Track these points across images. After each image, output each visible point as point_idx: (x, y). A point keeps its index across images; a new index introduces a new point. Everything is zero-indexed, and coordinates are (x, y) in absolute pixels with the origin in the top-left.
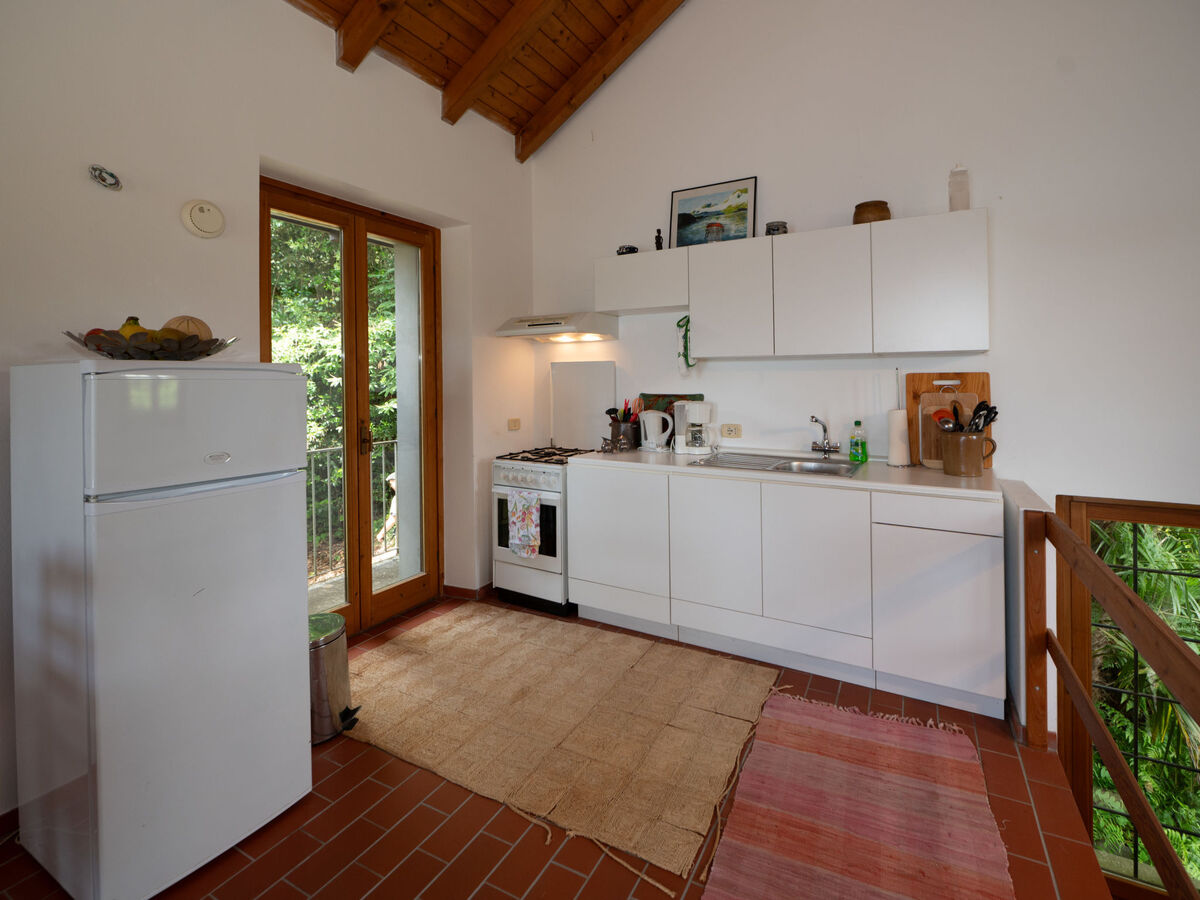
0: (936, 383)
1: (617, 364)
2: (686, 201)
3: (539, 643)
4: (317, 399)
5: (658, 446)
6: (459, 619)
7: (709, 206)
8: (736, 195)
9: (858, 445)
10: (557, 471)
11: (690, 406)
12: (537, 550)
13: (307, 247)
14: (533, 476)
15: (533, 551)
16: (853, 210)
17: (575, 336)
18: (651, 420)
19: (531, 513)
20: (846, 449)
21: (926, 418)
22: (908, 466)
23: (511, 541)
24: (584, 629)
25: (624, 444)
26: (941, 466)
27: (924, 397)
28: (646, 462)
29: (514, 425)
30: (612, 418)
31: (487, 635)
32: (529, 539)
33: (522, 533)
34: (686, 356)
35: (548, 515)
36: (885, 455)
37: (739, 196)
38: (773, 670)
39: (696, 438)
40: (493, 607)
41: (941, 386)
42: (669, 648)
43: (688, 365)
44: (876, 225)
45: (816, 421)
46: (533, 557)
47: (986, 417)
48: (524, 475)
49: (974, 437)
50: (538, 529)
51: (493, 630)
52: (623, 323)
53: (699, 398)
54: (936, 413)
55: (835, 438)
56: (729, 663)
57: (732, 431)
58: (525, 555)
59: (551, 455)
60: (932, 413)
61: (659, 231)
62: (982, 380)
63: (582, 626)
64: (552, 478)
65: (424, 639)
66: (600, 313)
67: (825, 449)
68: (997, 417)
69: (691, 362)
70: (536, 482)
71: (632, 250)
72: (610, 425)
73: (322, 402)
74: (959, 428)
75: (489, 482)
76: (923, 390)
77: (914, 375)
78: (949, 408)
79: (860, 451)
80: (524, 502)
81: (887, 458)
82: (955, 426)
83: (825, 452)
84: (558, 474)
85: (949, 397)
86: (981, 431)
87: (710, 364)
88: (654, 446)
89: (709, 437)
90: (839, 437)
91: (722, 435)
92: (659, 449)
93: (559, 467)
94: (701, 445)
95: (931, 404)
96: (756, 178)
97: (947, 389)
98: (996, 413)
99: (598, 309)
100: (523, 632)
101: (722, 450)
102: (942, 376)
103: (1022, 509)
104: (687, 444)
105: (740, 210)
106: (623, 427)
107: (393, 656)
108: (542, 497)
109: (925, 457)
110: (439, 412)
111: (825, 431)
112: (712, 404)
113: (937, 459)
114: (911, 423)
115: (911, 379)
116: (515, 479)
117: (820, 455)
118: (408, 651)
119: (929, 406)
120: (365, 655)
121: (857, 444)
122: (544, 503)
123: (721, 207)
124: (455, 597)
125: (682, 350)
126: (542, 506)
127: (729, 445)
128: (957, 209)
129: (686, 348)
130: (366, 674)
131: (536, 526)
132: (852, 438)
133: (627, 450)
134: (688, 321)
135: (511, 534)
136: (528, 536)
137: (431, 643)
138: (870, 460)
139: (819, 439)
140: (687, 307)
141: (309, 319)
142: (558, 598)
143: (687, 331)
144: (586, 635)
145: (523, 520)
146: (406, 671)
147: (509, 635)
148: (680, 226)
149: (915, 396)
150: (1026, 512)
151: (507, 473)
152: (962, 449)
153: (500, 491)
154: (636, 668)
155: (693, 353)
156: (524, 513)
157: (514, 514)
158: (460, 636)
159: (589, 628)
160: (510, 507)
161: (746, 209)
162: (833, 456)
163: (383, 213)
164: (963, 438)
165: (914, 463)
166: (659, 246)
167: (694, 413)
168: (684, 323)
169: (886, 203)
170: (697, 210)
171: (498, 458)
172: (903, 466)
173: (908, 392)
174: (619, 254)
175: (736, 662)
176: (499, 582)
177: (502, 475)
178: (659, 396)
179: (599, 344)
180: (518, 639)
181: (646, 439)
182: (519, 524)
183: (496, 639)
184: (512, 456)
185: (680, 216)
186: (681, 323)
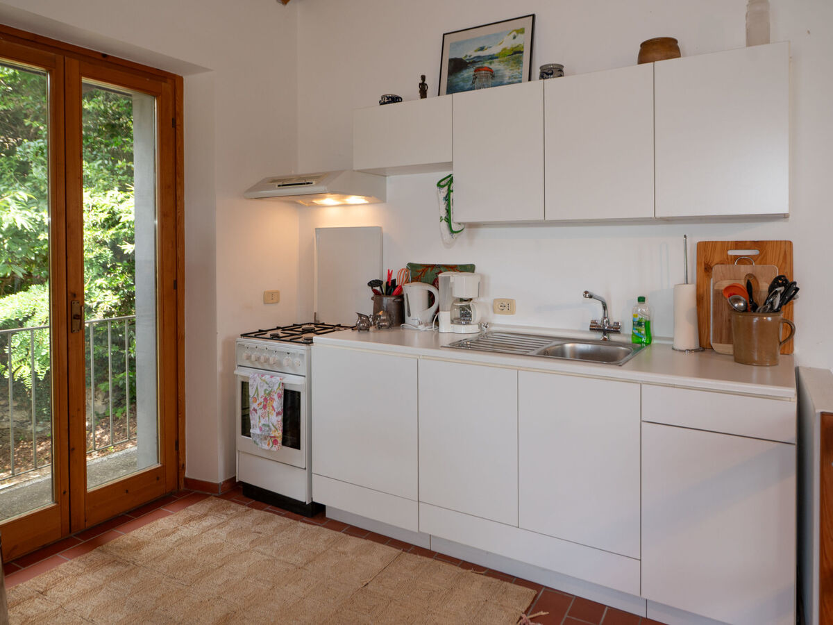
0: (732, 253)
1: (384, 230)
2: (458, 44)
3: (269, 552)
4: (114, 267)
5: (420, 323)
6: (191, 519)
7: (482, 49)
8: (512, 34)
9: (642, 325)
10: (303, 352)
11: (455, 277)
12: (280, 440)
13: (102, 107)
14: (277, 357)
15: (275, 442)
16: (638, 49)
17: (339, 199)
18: (415, 294)
19: (272, 400)
20: (628, 329)
21: (717, 293)
22: (696, 351)
23: (251, 431)
24: (327, 534)
25: (384, 320)
26: (731, 352)
27: (717, 269)
28: (409, 345)
29: (271, 298)
30: (375, 291)
31: (213, 541)
32: (270, 429)
33: (263, 422)
34: (448, 220)
35: (291, 401)
36: (671, 336)
37: (514, 38)
38: (530, 590)
39: (465, 315)
40: (233, 505)
41: (736, 257)
42: (418, 559)
43: (452, 232)
44: (661, 64)
45: (591, 297)
46: (275, 448)
47: (783, 295)
48: (267, 355)
49: (770, 319)
50: (280, 418)
51: (223, 533)
52: (392, 184)
53: (469, 269)
54: (727, 289)
55: (616, 316)
56: (482, 579)
57: (505, 306)
58: (266, 447)
59: (300, 333)
60: (723, 288)
61: (423, 78)
62: (784, 250)
63: (326, 530)
64: (297, 360)
65: (139, 545)
66: (359, 171)
67: (606, 329)
68: (798, 293)
69: (455, 228)
70: (279, 364)
71: (395, 99)
72: (372, 299)
73: (120, 269)
74: (752, 307)
75: (231, 363)
76: (715, 261)
77: (706, 243)
78: (743, 283)
79: (643, 332)
80: (266, 386)
81: (672, 339)
82: (746, 305)
83: (605, 332)
84: (302, 355)
85: (745, 269)
86: (778, 311)
87: (483, 230)
88: (416, 323)
89: (477, 314)
90: (621, 314)
91: (494, 312)
92: (421, 327)
93: (304, 347)
94: (468, 323)
95: (724, 278)
96: (533, 16)
97: (742, 260)
98: (797, 289)
99: (356, 167)
100: (254, 537)
101: (493, 329)
102: (738, 245)
103: (819, 411)
104: (452, 322)
105: (515, 53)
106: (387, 301)
107: (93, 568)
108: (285, 381)
109: (715, 341)
110: (179, 284)
111: (605, 308)
112: (482, 277)
113: (728, 343)
114: (700, 299)
115: (703, 247)
116: (258, 359)
117: (598, 336)
118: (115, 562)
119: (723, 279)
120: (62, 566)
121: (639, 324)
122: (288, 388)
123: (495, 50)
124: (194, 492)
125: (444, 214)
126: (286, 391)
127: (502, 323)
128: (755, 44)
129: (448, 211)
130: (53, 593)
131: (278, 414)
132: (635, 316)
133: (389, 327)
134: (451, 181)
135: (252, 422)
136: (269, 426)
137: (145, 551)
138: (654, 342)
139: (598, 315)
140: (450, 165)
141: (106, 183)
142: (302, 497)
143: (450, 191)
144: (325, 541)
145: (265, 407)
146: (101, 588)
147: (238, 541)
148: (450, 73)
149: (706, 269)
150: (823, 414)
151: (250, 353)
152: (754, 332)
153: (242, 373)
154: (370, 588)
155: (457, 217)
156: (266, 399)
157: (255, 400)
158: (182, 541)
159: (334, 532)
160: (252, 392)
161: (522, 52)
162: (614, 337)
163: (104, 56)
164: (756, 320)
165: (703, 347)
166: (423, 93)
167: (461, 285)
168: (447, 183)
169: (676, 41)
170: (469, 54)
171: (243, 335)
172: (690, 351)
173: (699, 264)
174: (381, 104)
175: (490, 579)
176: (241, 477)
177: (244, 355)
178: (428, 266)
179: (366, 207)
180: (247, 546)
181: (409, 315)
182: (260, 412)
183: (222, 545)
184: (259, 334)
185: (451, 61)
186: (441, 184)
